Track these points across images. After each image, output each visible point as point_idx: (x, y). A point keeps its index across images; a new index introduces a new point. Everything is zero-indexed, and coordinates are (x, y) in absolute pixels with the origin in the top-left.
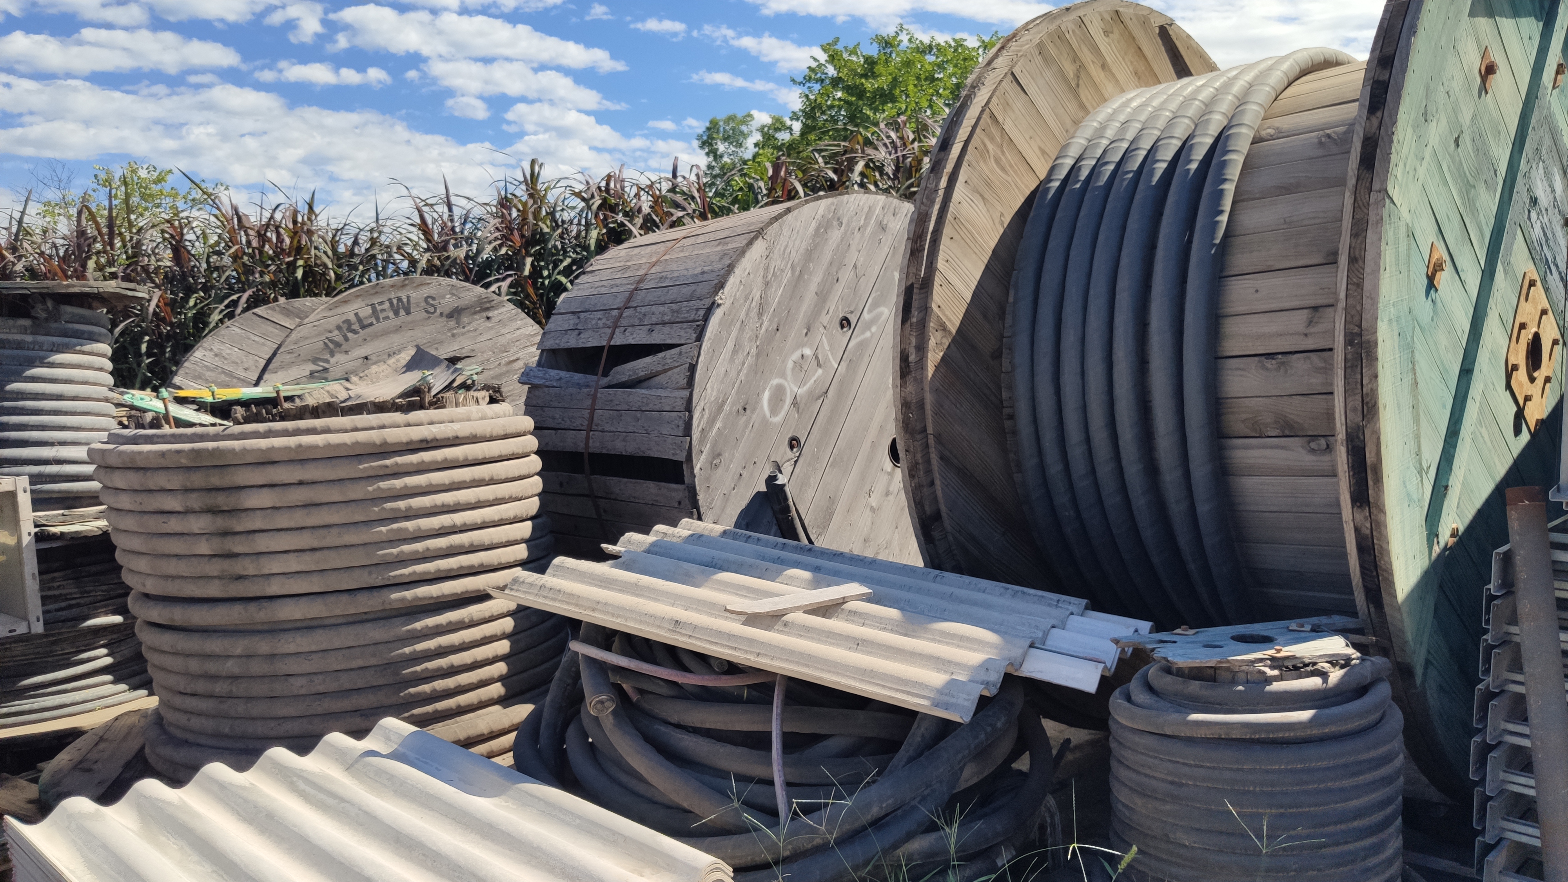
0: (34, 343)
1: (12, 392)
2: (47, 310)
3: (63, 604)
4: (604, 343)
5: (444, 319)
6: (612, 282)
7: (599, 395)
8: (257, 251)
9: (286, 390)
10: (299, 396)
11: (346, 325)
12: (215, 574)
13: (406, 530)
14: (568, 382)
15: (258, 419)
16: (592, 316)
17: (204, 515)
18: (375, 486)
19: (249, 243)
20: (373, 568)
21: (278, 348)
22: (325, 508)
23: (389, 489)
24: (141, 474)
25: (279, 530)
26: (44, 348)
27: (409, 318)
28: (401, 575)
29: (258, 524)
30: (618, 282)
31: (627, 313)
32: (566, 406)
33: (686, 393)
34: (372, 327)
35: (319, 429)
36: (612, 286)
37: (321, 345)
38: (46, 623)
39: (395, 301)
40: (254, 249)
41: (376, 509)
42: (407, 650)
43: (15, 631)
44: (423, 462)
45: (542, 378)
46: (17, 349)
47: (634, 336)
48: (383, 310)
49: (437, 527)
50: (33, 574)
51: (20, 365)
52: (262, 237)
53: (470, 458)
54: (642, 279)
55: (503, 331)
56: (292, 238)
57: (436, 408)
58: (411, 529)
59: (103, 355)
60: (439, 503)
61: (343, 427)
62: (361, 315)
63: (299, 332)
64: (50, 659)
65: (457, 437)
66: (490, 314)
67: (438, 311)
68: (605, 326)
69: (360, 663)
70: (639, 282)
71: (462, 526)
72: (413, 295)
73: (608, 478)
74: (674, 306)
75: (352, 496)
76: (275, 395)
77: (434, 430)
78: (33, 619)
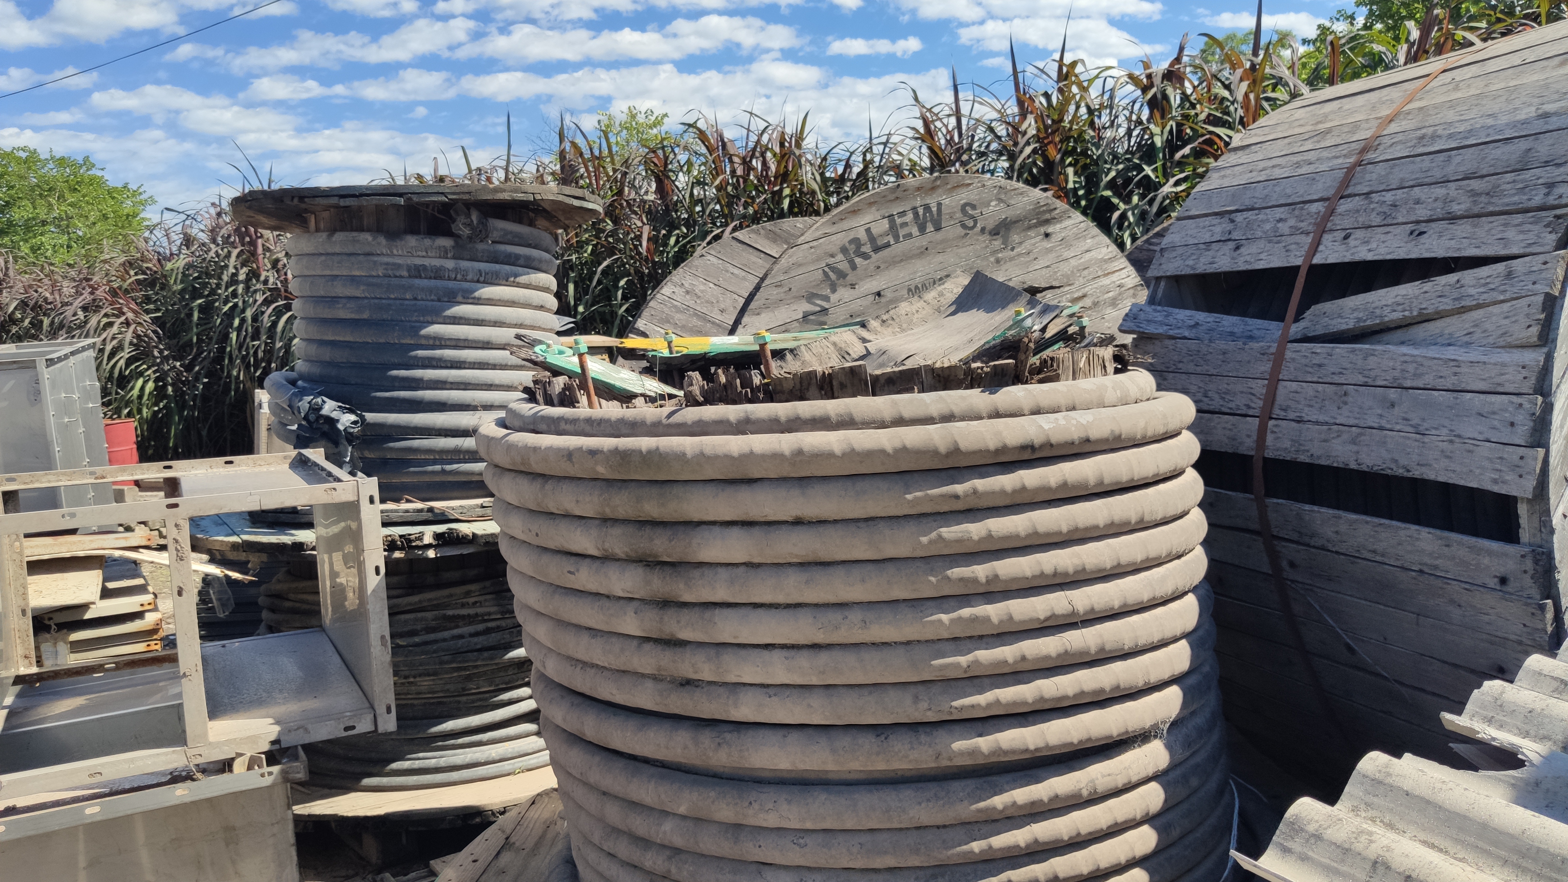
0: (456, 270)
1: (427, 337)
2: (470, 225)
3: (481, 627)
4: (1298, 262)
5: (986, 237)
6: (1295, 158)
7: (1289, 354)
8: (741, 180)
9: (775, 341)
10: (792, 351)
11: (853, 246)
12: (648, 671)
13: (987, 620)
14: (1211, 330)
15: (727, 396)
16: (1261, 217)
17: (632, 567)
18: (934, 535)
19: (733, 172)
20: (921, 688)
21: (763, 279)
22: (840, 571)
23: (959, 541)
24: (537, 484)
25: (756, 606)
26: (469, 277)
27: (939, 236)
28: (973, 706)
29: (721, 594)
30: (1311, 156)
31: (1344, 206)
32: (1214, 372)
33: (1536, 357)
34: (888, 249)
35: (834, 418)
36: (1298, 165)
37: (819, 275)
38: (399, 718)
39: (921, 211)
40: (738, 177)
41: (933, 579)
42: (976, 846)
43: (353, 728)
44: (1024, 489)
45: (1162, 324)
46: (435, 278)
47: (1373, 245)
48: (904, 224)
49: (1042, 617)
50: (383, 637)
51: (439, 300)
52: (746, 163)
53: (1107, 481)
54: (1367, 147)
55: (1067, 254)
56: (779, 163)
57: (1041, 381)
58: (995, 620)
59: (546, 290)
60: (1048, 569)
61: (878, 417)
62: (875, 231)
63: (790, 257)
64: (464, 699)
65: (1088, 440)
66: (1050, 229)
67: (979, 226)
68: (1295, 231)
69: (890, 861)
70: (1364, 150)
71: (1086, 613)
72: (946, 202)
73: (1307, 507)
74: (1475, 184)
75: (890, 551)
76: (757, 348)
77: (1046, 427)
78: (381, 709)
